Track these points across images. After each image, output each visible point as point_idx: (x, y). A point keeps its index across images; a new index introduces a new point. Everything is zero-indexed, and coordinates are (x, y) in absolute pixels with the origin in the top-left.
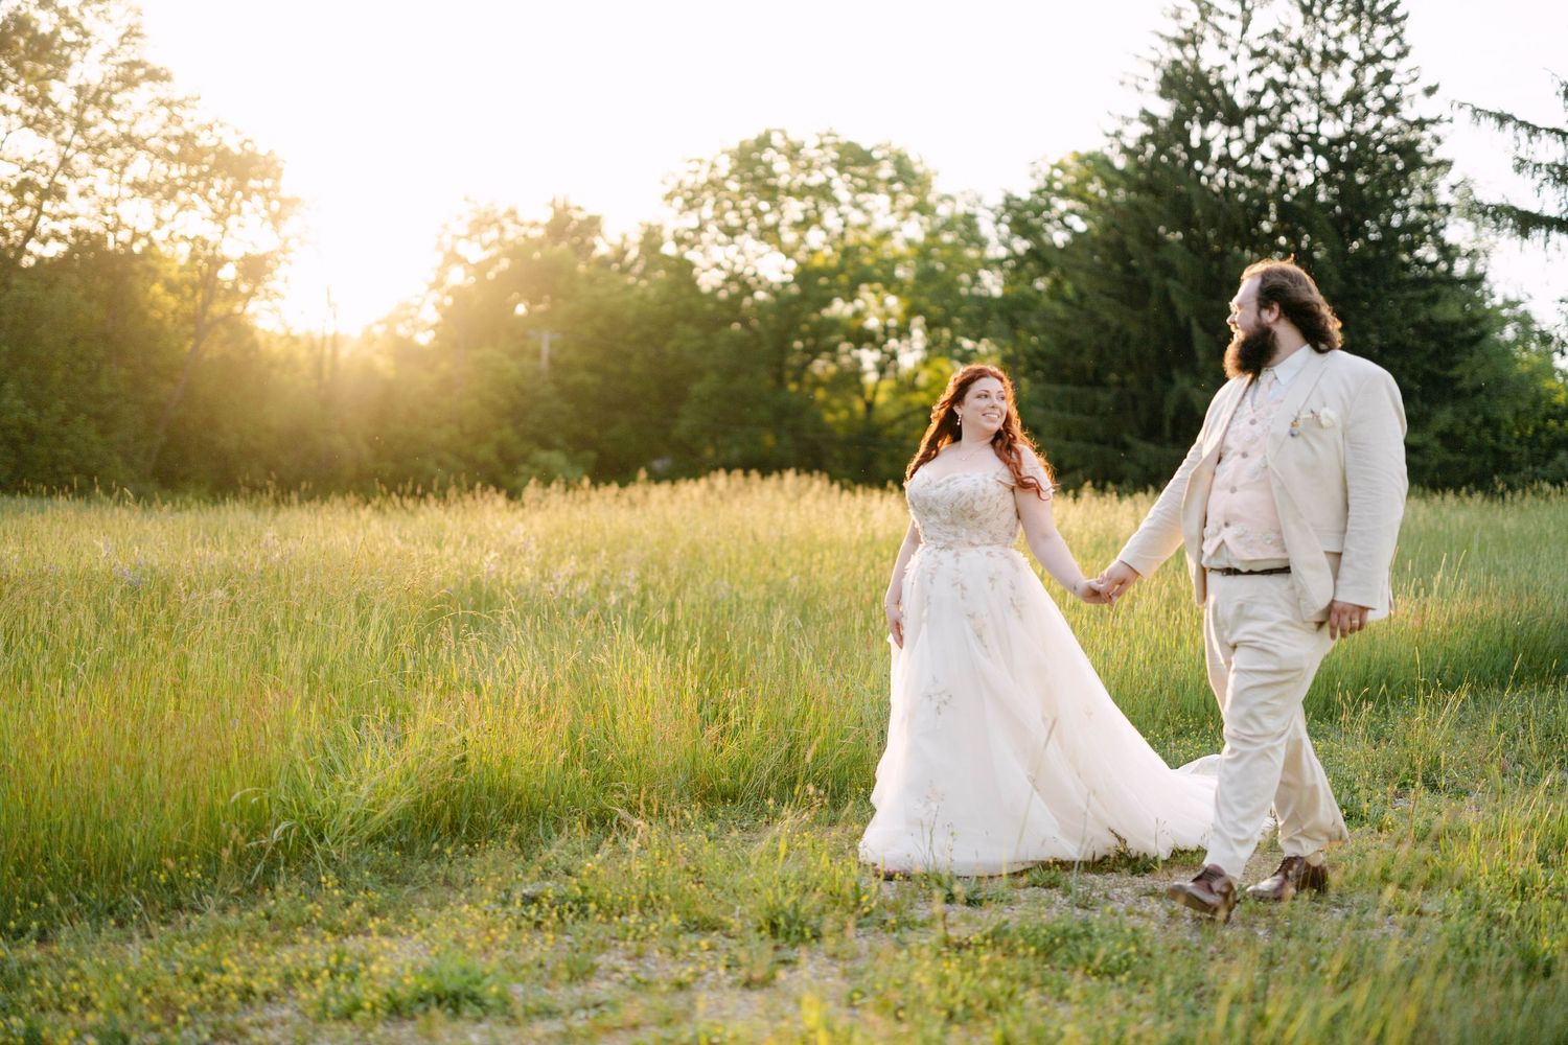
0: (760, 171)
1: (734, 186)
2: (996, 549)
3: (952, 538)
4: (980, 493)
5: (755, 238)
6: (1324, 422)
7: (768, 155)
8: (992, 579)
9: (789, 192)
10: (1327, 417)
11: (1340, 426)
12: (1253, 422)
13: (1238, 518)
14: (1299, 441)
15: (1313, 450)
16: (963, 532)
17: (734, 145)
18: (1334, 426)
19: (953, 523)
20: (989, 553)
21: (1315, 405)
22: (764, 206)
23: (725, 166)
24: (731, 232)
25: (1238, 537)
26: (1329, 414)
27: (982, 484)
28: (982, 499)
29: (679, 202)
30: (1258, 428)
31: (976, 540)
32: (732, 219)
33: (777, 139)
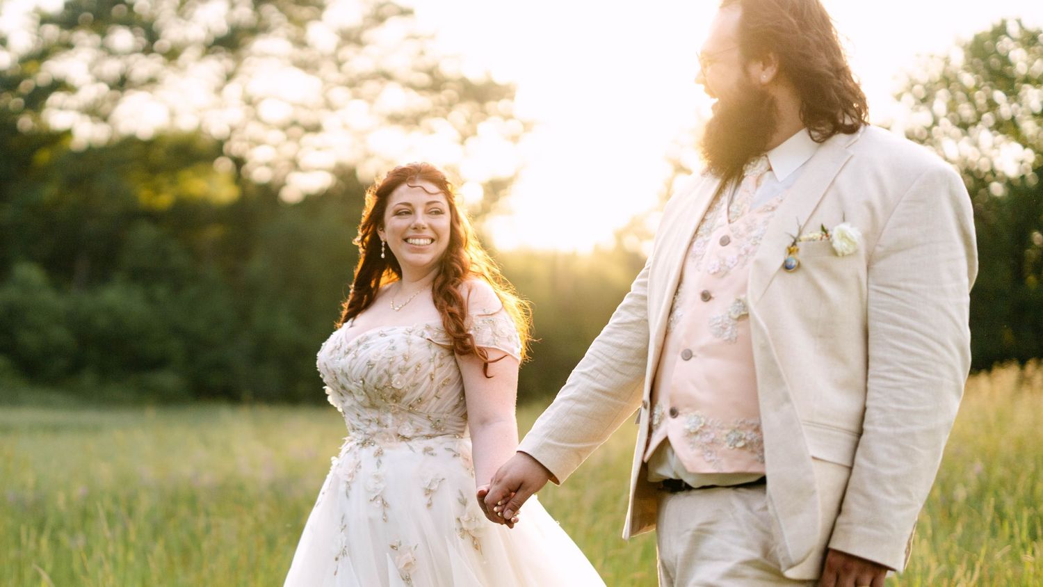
0: (994, 61)
1: (968, 79)
2: (438, 443)
3: (374, 428)
4: (400, 362)
5: (991, 129)
6: (838, 244)
7: (1004, 44)
8: (428, 492)
9: (1027, 80)
10: (844, 236)
11: (863, 252)
12: (725, 241)
13: (693, 404)
14: (797, 279)
15: (820, 291)
16: (389, 419)
17: (969, 38)
18: (856, 252)
19: (373, 406)
20: (427, 450)
21: (826, 216)
22: (999, 96)
23: (958, 59)
24: (964, 126)
25: (690, 434)
26: (849, 234)
27: (402, 347)
28: (403, 371)
29: (909, 99)
30: (730, 252)
31: (407, 431)
32: (966, 111)
33: (1013, 29)
